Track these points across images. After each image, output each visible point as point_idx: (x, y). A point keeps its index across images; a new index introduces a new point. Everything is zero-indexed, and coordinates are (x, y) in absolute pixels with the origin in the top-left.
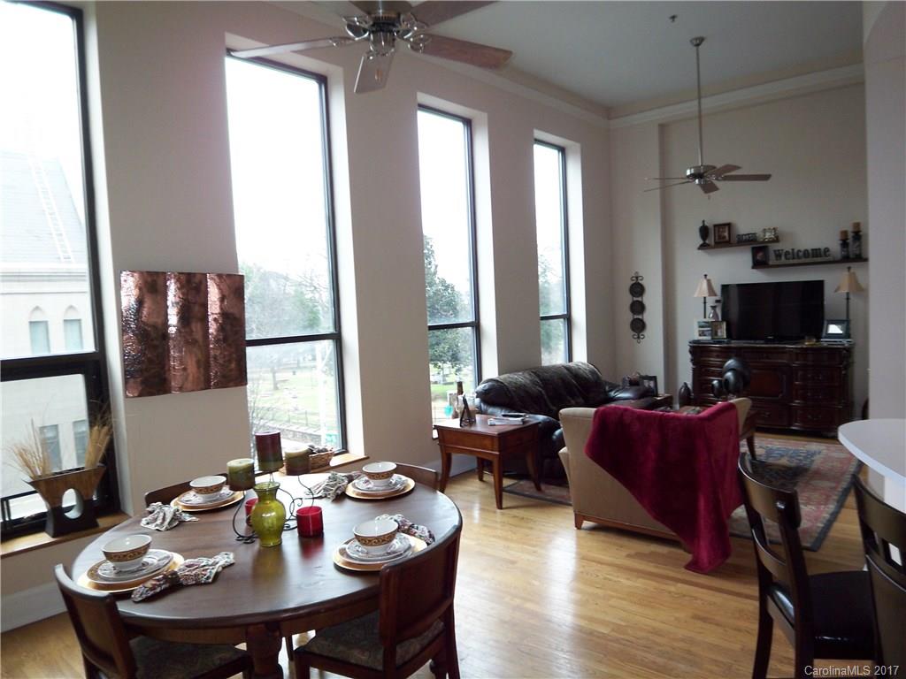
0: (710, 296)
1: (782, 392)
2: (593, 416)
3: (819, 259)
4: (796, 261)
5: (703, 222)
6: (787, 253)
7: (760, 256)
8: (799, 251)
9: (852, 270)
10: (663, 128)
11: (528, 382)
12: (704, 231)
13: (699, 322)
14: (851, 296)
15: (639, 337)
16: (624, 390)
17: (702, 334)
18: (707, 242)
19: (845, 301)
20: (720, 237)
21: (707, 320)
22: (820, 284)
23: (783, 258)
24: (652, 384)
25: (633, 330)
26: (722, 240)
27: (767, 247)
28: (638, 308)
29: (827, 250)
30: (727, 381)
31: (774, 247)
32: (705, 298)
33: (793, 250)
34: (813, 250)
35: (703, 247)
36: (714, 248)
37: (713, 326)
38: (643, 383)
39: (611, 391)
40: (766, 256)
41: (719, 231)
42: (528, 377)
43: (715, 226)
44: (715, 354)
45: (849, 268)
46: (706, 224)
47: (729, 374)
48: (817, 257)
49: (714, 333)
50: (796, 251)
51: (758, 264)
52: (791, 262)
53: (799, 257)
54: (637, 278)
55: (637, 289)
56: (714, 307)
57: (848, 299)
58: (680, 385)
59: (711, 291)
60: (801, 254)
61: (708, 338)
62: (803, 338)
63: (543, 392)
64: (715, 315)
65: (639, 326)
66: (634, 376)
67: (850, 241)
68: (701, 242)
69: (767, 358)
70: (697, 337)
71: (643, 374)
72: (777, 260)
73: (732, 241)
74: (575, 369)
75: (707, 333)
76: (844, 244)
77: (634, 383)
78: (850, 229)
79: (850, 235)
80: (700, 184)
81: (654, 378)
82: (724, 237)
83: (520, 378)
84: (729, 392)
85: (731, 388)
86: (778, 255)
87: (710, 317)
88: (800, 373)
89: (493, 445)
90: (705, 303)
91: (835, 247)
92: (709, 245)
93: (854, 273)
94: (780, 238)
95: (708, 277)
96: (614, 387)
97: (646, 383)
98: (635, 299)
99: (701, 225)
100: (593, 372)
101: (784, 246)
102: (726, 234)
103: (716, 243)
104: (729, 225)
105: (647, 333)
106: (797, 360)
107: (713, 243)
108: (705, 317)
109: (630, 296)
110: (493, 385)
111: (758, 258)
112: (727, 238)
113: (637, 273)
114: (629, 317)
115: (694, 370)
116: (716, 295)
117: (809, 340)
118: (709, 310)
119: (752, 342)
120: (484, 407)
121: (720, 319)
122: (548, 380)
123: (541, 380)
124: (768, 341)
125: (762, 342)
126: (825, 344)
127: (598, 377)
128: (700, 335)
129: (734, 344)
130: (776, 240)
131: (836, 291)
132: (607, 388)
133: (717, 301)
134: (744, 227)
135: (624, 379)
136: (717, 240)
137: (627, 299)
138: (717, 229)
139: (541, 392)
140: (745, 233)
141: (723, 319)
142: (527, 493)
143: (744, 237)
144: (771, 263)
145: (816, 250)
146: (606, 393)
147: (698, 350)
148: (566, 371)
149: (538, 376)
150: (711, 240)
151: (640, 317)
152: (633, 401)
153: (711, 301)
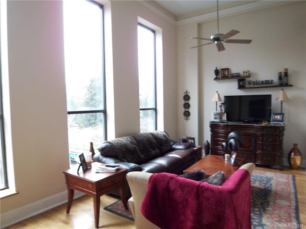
0: (219, 101)
1: (252, 147)
2: (148, 180)
3: (268, 85)
4: (258, 86)
5: (216, 67)
6: (254, 82)
7: (241, 83)
8: (259, 81)
9: (284, 90)
10: (199, 25)
11: (129, 142)
12: (217, 72)
13: (214, 113)
14: (283, 103)
15: (187, 119)
16: (179, 144)
17: (215, 118)
18: (218, 77)
19: (280, 105)
20: (224, 74)
21: (217, 112)
22: (270, 96)
23: (252, 84)
24: (192, 141)
25: (185, 116)
26: (225, 76)
27: (244, 79)
28: (187, 106)
29: (272, 81)
30: (231, 144)
31: (248, 79)
32: (217, 102)
33: (256, 81)
34: (265, 81)
35: (216, 79)
36: (221, 79)
37: (220, 115)
38: (188, 141)
39: (173, 145)
40: (244, 83)
41: (223, 72)
42: (129, 140)
43: (222, 69)
44: (221, 128)
45: (283, 89)
46: (218, 69)
47: (232, 141)
48: (268, 84)
49: (221, 118)
50: (258, 82)
51: (241, 87)
52: (256, 86)
53: (259, 84)
54: (187, 92)
55: (187, 97)
56: (221, 106)
57: (282, 104)
58: (205, 141)
59: (220, 99)
60: (260, 83)
61: (218, 120)
62: (262, 121)
63: (137, 148)
64: (221, 110)
65: (187, 114)
66: (184, 137)
67: (283, 77)
68: (215, 77)
69: (245, 130)
70: (213, 120)
71: (189, 136)
72: (249, 85)
73: (229, 76)
74: (156, 134)
75: (217, 118)
76: (280, 78)
77: (185, 141)
78: (283, 71)
79: (283, 74)
80: (217, 44)
81: (193, 139)
82: (226, 75)
83: (124, 140)
84: (232, 150)
85: (233, 148)
86: (250, 83)
87: (219, 111)
88: (260, 138)
89: (93, 188)
90: (217, 104)
91: (276, 79)
92: (218, 78)
93: (285, 92)
94: (251, 75)
95: (218, 93)
96: (175, 143)
97: (190, 141)
98: (186, 102)
99: (215, 69)
100: (164, 136)
101: (252, 79)
102: (227, 73)
103: (222, 77)
104: (228, 69)
105: (191, 117)
106: (259, 131)
107: (221, 77)
108: (216, 111)
109: (184, 101)
110: (107, 145)
111: (241, 84)
112: (227, 75)
113: (187, 90)
114: (183, 110)
115: (212, 135)
116: (222, 101)
117: (265, 122)
118: (218, 107)
119: (238, 122)
120: (101, 157)
121: (223, 112)
122: (141, 141)
123: (136, 141)
124: (245, 122)
125: (242, 122)
126: (272, 125)
127: (167, 138)
128: (215, 119)
129: (230, 123)
130: (249, 76)
131: (276, 100)
132: (172, 144)
133: (222, 104)
134: (234, 70)
135: (180, 139)
136: (222, 76)
137: (182, 102)
138: (222, 70)
139: (135, 148)
140: (235, 73)
141: (225, 112)
142: (119, 212)
143: (234, 75)
144: (246, 87)
145: (267, 81)
146: (171, 146)
147: (213, 126)
148: (151, 136)
149: (135, 139)
150: (220, 76)
151: (188, 110)
152: (183, 151)
153: (219, 103)
